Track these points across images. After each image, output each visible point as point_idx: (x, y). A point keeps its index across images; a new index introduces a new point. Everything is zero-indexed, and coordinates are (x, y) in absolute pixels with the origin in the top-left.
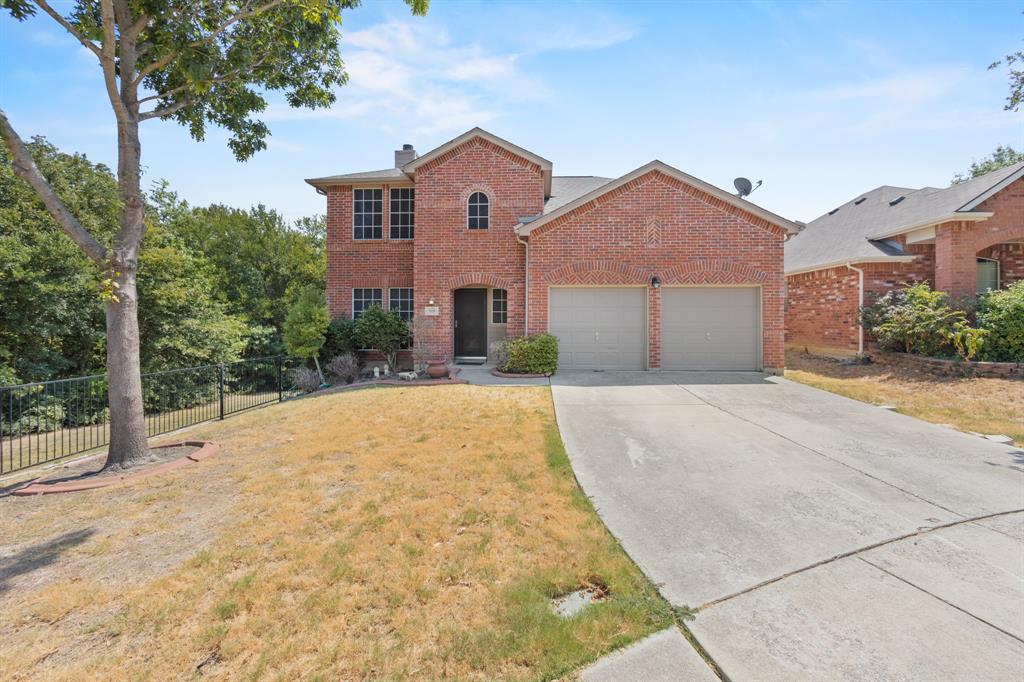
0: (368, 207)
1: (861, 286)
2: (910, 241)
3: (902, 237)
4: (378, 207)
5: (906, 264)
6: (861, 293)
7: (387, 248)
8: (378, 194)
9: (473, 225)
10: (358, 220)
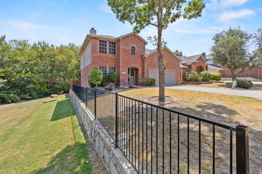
0: (103, 45)
1: (182, 71)
2: (187, 64)
3: (186, 64)
4: (106, 45)
5: (187, 68)
6: (182, 72)
7: (108, 56)
8: (106, 42)
9: (132, 54)
10: (100, 48)
